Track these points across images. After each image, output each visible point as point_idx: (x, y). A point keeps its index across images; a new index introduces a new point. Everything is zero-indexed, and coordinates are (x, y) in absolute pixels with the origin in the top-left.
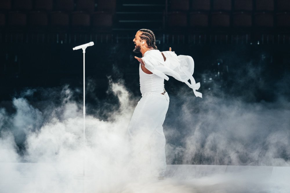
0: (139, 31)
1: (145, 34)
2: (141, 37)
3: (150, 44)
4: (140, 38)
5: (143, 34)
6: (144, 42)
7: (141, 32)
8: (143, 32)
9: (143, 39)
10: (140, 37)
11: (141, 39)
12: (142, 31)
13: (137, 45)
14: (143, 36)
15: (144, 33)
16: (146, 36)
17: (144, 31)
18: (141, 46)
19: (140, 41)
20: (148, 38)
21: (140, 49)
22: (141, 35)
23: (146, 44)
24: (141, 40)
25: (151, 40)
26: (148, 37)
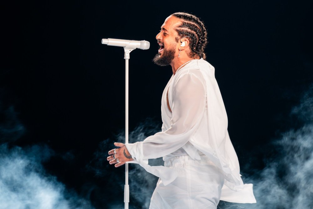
0: (170, 16)
1: (189, 26)
2: (180, 33)
3: (197, 49)
4: (176, 34)
5: (184, 25)
6: (185, 43)
7: (178, 19)
8: (183, 20)
9: (182, 37)
10: (177, 30)
11: (179, 34)
12: (180, 16)
13: (168, 48)
14: (183, 28)
15: (187, 22)
16: (192, 29)
17: (185, 17)
18: (177, 51)
19: (177, 40)
20: (194, 35)
21: (173, 58)
22: (180, 27)
23: (188, 48)
24: (179, 37)
25: (199, 40)
26: (195, 33)
